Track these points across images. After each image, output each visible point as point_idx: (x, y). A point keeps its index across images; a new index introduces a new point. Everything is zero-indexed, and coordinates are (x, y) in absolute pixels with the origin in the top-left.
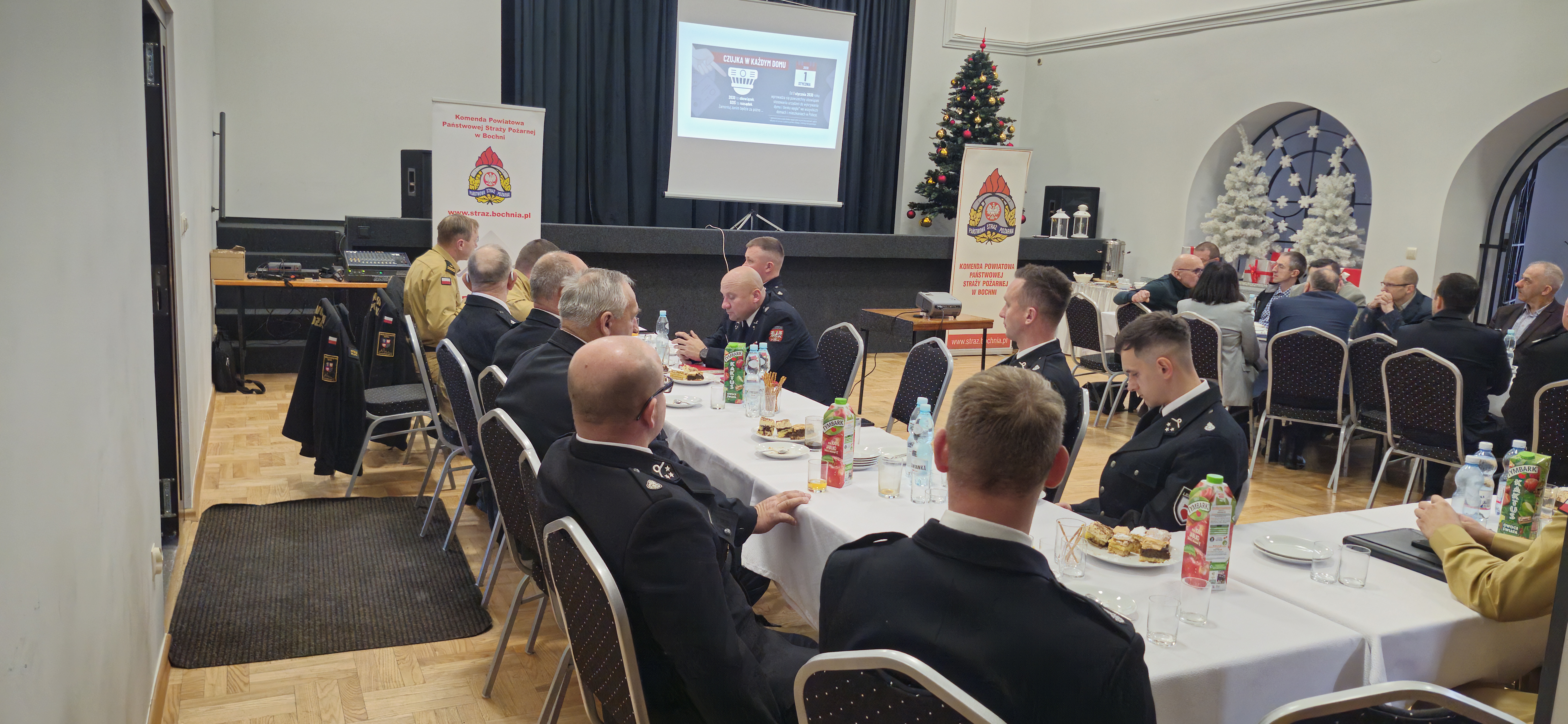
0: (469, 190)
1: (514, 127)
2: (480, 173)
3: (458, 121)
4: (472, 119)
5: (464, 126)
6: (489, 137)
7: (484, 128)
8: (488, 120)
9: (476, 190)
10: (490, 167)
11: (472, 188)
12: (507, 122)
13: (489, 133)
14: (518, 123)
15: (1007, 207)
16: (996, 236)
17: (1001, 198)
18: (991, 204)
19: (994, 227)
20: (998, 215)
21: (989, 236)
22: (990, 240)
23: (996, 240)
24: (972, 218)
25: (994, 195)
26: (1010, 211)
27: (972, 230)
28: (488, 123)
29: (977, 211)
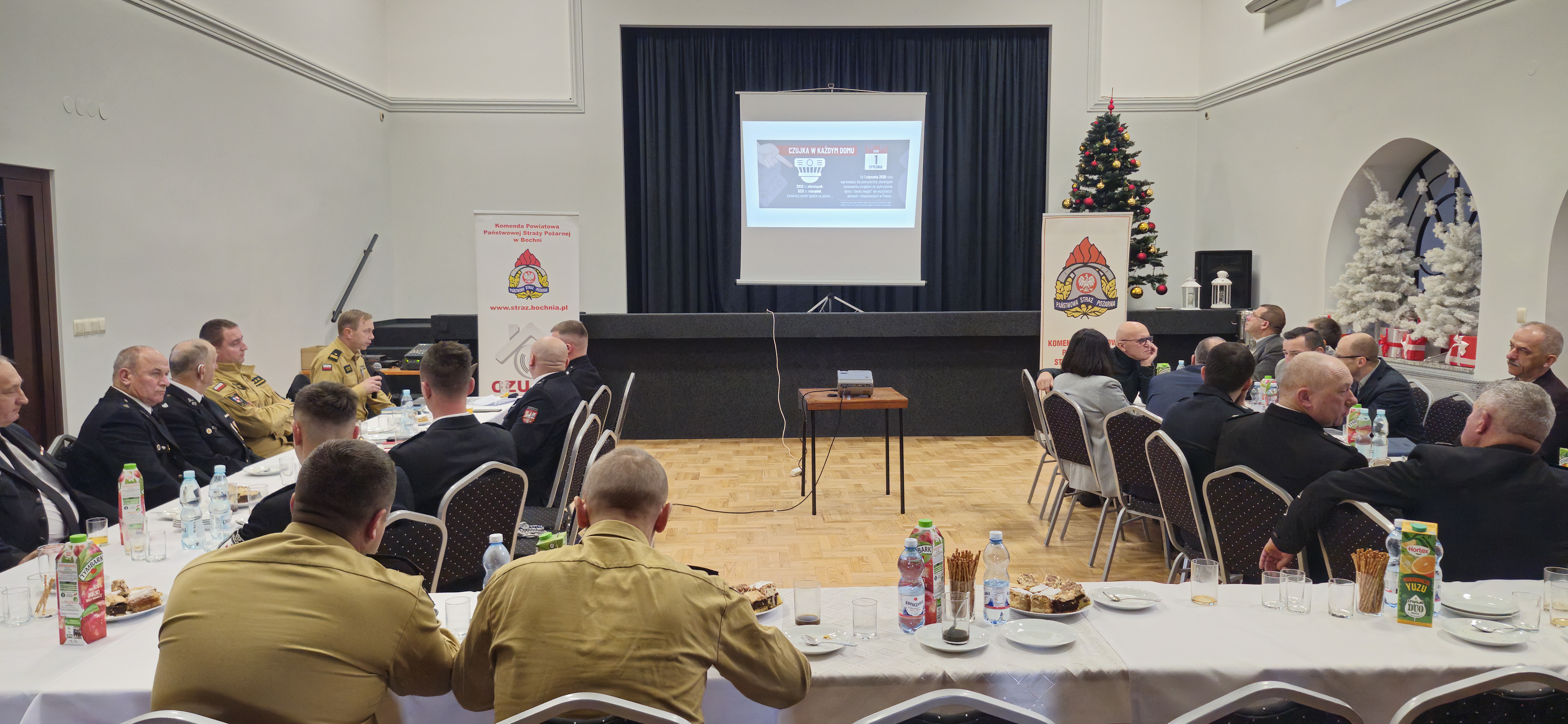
0: (509, 288)
1: (550, 230)
2: (519, 272)
3: (498, 229)
4: (510, 226)
5: (504, 233)
6: (527, 241)
7: (522, 233)
8: (525, 226)
9: (515, 288)
10: (528, 266)
11: (512, 286)
12: (543, 227)
13: (526, 237)
14: (553, 227)
15: (1104, 278)
16: (1093, 310)
17: (1095, 268)
18: (1084, 275)
19: (1090, 300)
20: (1094, 287)
21: (1084, 310)
22: (1085, 314)
23: (1093, 314)
24: (1059, 291)
25: (1085, 265)
26: (1109, 281)
27: (1061, 305)
28: (525, 229)
29: (1064, 283)
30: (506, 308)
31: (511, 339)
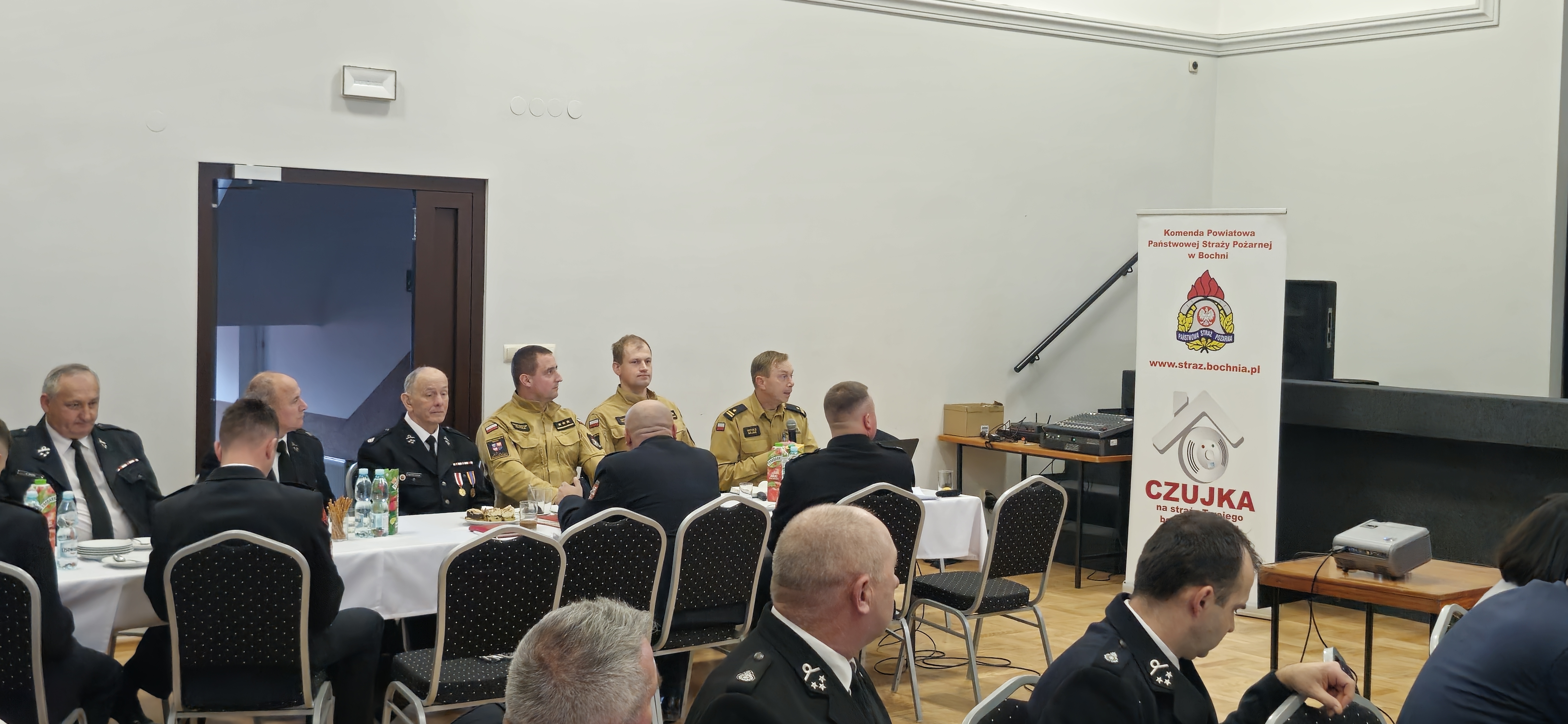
0: (1178, 332)
1: (1242, 239)
2: (1193, 308)
3: (1167, 239)
4: (1185, 234)
5: (1175, 245)
6: (1208, 256)
7: (1201, 244)
8: (1206, 233)
9: (1187, 333)
10: (1206, 299)
11: (1182, 329)
12: (1231, 234)
13: (1206, 251)
14: (1246, 234)
28: (1205, 237)
30: (1171, 365)
31: (1176, 414)
